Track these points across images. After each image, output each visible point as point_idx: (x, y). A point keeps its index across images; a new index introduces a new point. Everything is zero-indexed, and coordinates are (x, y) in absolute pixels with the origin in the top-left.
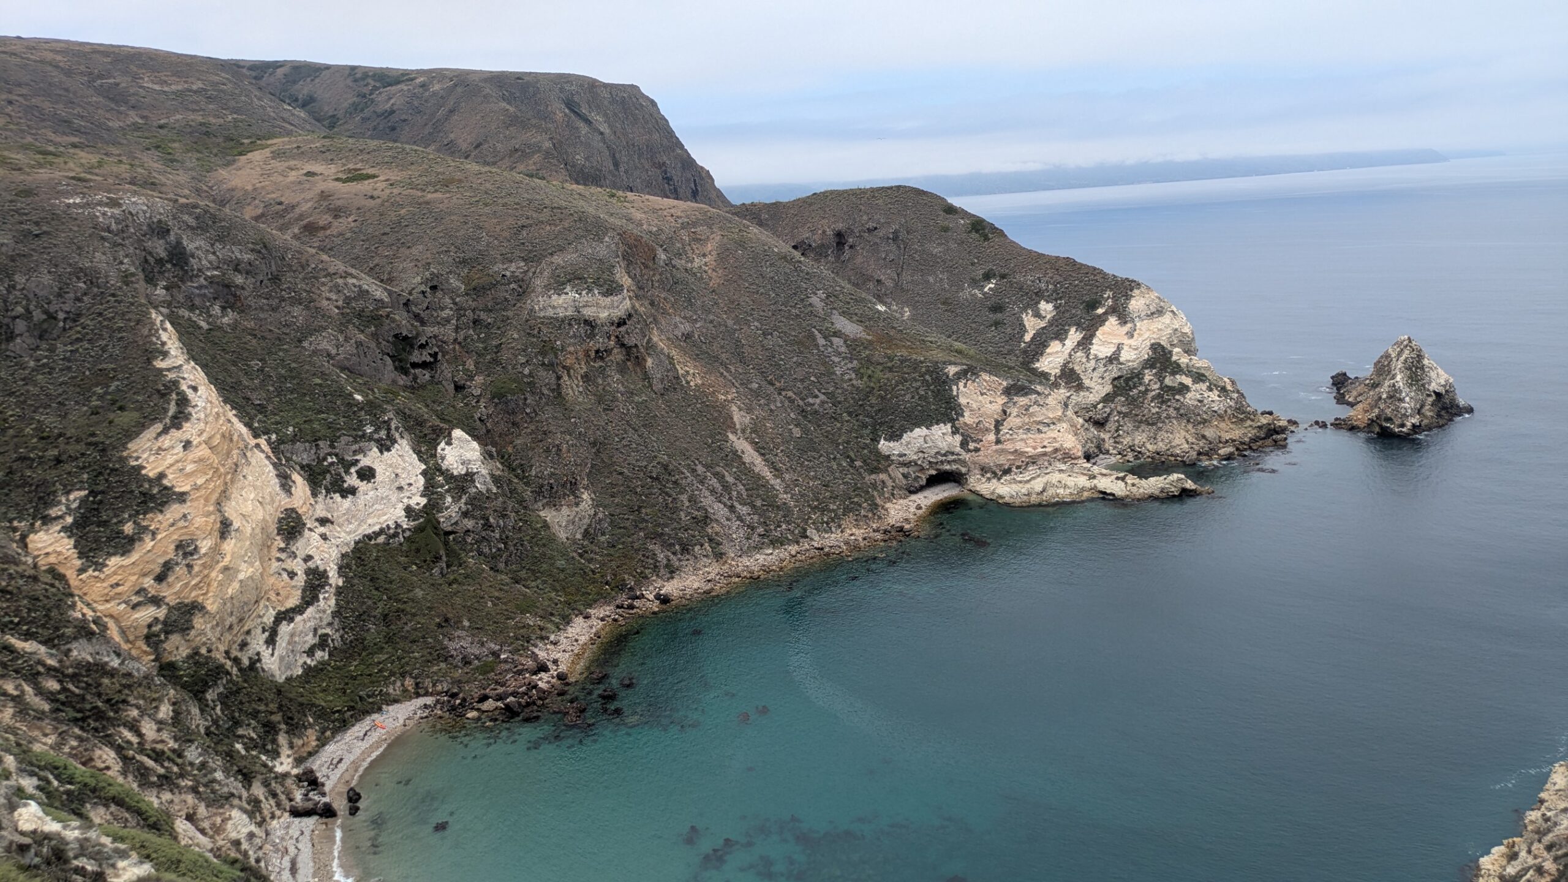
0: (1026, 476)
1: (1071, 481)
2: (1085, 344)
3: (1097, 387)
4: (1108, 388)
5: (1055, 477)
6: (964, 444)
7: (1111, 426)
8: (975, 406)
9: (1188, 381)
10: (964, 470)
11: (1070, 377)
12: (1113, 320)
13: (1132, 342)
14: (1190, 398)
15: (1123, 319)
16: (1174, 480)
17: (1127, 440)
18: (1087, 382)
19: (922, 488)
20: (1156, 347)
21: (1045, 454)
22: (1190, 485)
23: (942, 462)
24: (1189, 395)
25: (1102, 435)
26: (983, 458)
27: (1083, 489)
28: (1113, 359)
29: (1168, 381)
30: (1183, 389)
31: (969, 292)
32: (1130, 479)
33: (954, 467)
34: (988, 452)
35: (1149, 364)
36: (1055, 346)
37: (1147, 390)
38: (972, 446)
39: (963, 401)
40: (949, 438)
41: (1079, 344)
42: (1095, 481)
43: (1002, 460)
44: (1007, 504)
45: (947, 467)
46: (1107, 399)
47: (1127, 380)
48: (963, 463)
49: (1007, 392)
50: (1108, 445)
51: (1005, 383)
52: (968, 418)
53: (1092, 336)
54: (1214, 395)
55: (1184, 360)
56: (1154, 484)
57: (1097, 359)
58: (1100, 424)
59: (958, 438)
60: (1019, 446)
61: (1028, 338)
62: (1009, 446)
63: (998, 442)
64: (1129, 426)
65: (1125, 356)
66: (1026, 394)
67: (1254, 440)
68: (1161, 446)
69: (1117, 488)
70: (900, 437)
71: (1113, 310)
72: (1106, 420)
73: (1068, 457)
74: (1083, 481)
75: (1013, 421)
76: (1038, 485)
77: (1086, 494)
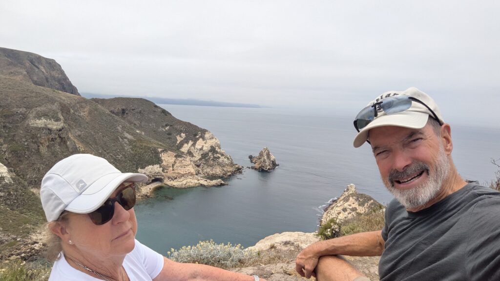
0: (181, 180)
1: (193, 181)
2: (194, 145)
3: (197, 156)
4: (200, 157)
5: (189, 180)
6: (163, 170)
7: (201, 167)
8: (166, 160)
9: (220, 156)
10: (163, 178)
11: (190, 153)
12: (201, 140)
13: (206, 145)
14: (220, 160)
15: (204, 139)
16: (219, 181)
17: (205, 171)
18: (195, 155)
19: (150, 183)
20: (212, 147)
21: (186, 174)
22: (223, 182)
23: (156, 175)
24: (220, 159)
25: (199, 169)
26: (168, 174)
27: (196, 184)
28: (201, 149)
29: (215, 155)
30: (219, 158)
31: (161, 129)
32: (208, 181)
33: (160, 177)
34: (170, 172)
35: (210, 151)
36: (186, 145)
37: (210, 158)
38: (165, 171)
39: (163, 158)
40: (159, 169)
41: (192, 145)
42: (199, 181)
43: (174, 175)
44: (176, 188)
45: (158, 177)
46: (200, 159)
47: (205, 155)
48: (163, 176)
49: (176, 156)
50: (201, 172)
51: (175, 154)
52: (164, 163)
53: (196, 143)
54: (226, 160)
55: (219, 150)
56: (214, 182)
57: (197, 149)
58: (198, 166)
59: (161, 169)
60: (179, 171)
61: (178, 142)
62: (176, 171)
63: (173, 170)
64: (206, 167)
65: (204, 149)
66: (181, 157)
67: (235, 171)
68: (214, 172)
69: (205, 183)
70: (145, 168)
71: (201, 137)
72: (200, 165)
73: (192, 174)
74: (196, 181)
75: (177, 164)
76: (184, 182)
77: (197, 185)
